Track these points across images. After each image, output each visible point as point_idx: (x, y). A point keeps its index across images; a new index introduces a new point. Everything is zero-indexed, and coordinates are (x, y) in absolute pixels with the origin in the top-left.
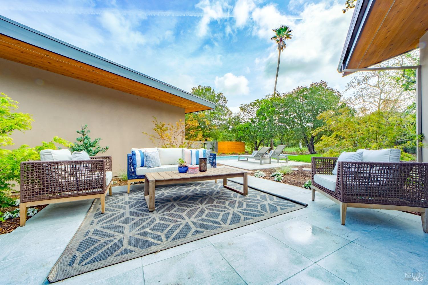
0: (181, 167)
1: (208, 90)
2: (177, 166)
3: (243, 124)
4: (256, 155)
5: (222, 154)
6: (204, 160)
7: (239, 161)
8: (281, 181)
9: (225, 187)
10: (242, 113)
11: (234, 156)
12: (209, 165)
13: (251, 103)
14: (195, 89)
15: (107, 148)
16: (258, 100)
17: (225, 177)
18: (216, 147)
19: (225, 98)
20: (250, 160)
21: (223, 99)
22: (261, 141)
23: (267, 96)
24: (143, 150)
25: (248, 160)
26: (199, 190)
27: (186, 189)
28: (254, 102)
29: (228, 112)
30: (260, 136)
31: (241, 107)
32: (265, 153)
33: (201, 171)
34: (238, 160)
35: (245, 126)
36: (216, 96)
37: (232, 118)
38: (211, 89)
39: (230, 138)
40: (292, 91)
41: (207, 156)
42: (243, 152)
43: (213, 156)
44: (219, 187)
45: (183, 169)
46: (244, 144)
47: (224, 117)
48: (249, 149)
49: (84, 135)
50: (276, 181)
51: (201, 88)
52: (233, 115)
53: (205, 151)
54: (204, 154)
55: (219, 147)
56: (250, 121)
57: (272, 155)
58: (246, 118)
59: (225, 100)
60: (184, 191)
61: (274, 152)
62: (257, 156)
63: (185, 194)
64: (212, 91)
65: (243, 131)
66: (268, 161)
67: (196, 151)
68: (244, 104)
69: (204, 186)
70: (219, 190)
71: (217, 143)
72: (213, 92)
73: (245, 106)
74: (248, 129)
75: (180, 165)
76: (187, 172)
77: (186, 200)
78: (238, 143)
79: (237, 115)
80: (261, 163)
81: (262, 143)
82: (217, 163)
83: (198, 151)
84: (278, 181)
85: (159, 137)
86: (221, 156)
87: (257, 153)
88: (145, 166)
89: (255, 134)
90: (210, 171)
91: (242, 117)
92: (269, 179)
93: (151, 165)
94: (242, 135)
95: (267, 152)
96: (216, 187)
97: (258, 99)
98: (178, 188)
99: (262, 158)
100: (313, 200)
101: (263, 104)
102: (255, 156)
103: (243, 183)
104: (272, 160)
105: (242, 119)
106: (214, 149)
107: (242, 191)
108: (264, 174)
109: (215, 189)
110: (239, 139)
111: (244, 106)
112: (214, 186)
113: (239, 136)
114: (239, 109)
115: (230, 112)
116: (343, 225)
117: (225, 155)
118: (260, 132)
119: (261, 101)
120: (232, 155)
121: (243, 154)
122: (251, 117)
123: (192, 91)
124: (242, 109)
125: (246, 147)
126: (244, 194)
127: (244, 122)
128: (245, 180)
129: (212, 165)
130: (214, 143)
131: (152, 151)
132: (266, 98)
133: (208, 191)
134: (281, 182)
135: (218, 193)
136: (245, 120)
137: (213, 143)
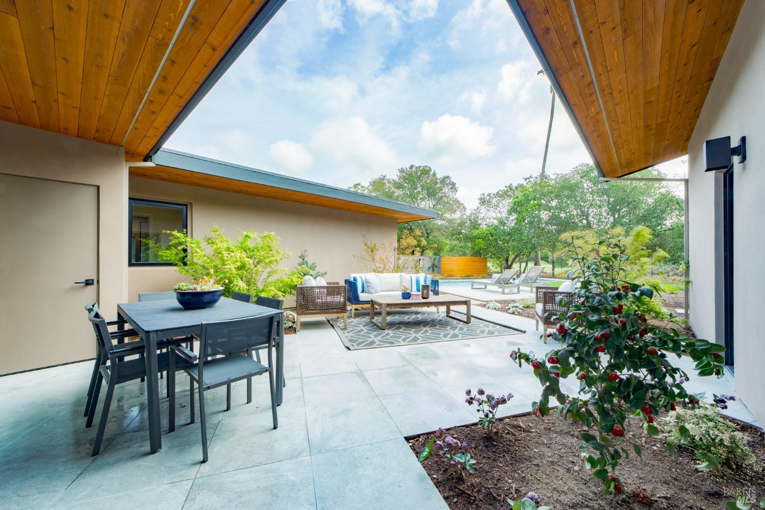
0: (405, 294)
1: (425, 171)
2: (400, 293)
3: (484, 227)
4: (497, 280)
5: (449, 278)
6: (426, 287)
7: (473, 288)
8: (516, 313)
9: (448, 316)
10: (483, 209)
11: (468, 280)
12: (431, 293)
13: (498, 192)
14: (405, 170)
15: (326, 273)
16: (510, 187)
17: (448, 304)
18: (438, 265)
19: (454, 184)
20: (489, 287)
21: (450, 186)
22: (516, 255)
23: (526, 179)
24: (363, 275)
25: (486, 287)
26: (421, 318)
27: (407, 317)
28: (504, 190)
29: (458, 207)
30: (514, 247)
31: (480, 199)
32: (511, 278)
33: (424, 298)
34: (470, 288)
35: (487, 232)
36: (439, 181)
37: (465, 217)
38: (430, 170)
39: (462, 249)
40: (572, 169)
41: (429, 283)
42: (484, 275)
43: (435, 283)
44: (442, 316)
45: (406, 295)
46: (485, 261)
47: (452, 216)
48: (496, 268)
49: (303, 260)
50: (511, 313)
51: (414, 169)
52: (468, 212)
53: (426, 277)
54: (425, 281)
55: (442, 266)
56: (496, 222)
57: (522, 282)
58: (490, 217)
59: (453, 187)
60: (405, 318)
61: (526, 277)
62: (498, 282)
63: (408, 320)
64: (432, 173)
65: (484, 239)
66: (515, 289)
67: (416, 278)
68: (486, 194)
69: (425, 315)
70: (442, 319)
71: (440, 258)
72: (434, 174)
73: (488, 197)
74: (492, 236)
75: (403, 292)
76: (411, 298)
77: (410, 324)
78: (475, 258)
79: (475, 212)
80: (503, 293)
81: (518, 259)
82: (439, 290)
83: (419, 277)
84: (513, 313)
85: (370, 259)
86: (447, 281)
87: (499, 278)
88: (366, 292)
89: (504, 243)
90: (432, 298)
91: (482, 215)
92: (504, 311)
93: (372, 291)
94: (482, 246)
95: (515, 277)
96: (439, 316)
97: (511, 185)
98: (398, 316)
99: (505, 285)
100: (537, 330)
101: (519, 194)
102: (495, 283)
103: (465, 312)
104: (521, 288)
105: (483, 219)
106: (435, 268)
107: (465, 320)
108: (499, 305)
109: (437, 318)
110: (477, 253)
111: (485, 197)
112: (437, 315)
113: (477, 248)
114: (479, 201)
115: (462, 207)
116: (545, 343)
117: (453, 279)
118: (513, 240)
119: (516, 188)
120: (463, 279)
121: (483, 278)
122: (499, 215)
123: (399, 174)
124: (483, 201)
125: (489, 264)
126: (468, 322)
127: (486, 224)
128: (468, 309)
129: (434, 293)
130: (435, 259)
131: (371, 277)
132: (525, 184)
133: (430, 319)
134: (516, 315)
135: (440, 321)
136: (488, 220)
137: (433, 258)
